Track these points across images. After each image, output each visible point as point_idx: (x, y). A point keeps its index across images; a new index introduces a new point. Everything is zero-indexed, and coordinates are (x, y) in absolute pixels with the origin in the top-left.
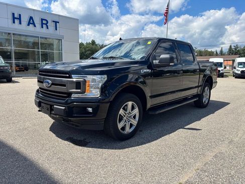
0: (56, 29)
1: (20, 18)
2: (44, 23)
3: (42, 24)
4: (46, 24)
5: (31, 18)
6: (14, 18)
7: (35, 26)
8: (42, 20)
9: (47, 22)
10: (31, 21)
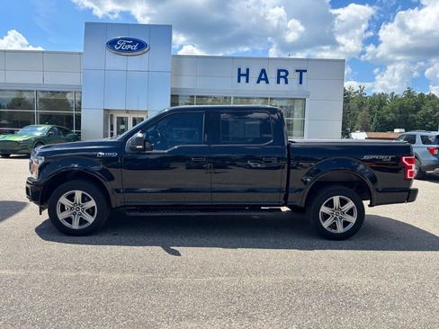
0: (301, 83)
1: (247, 75)
2: (282, 75)
3: (279, 77)
4: (285, 77)
5: (263, 71)
6: (240, 75)
7: (267, 82)
8: (279, 71)
9: (287, 73)
10: (263, 77)
